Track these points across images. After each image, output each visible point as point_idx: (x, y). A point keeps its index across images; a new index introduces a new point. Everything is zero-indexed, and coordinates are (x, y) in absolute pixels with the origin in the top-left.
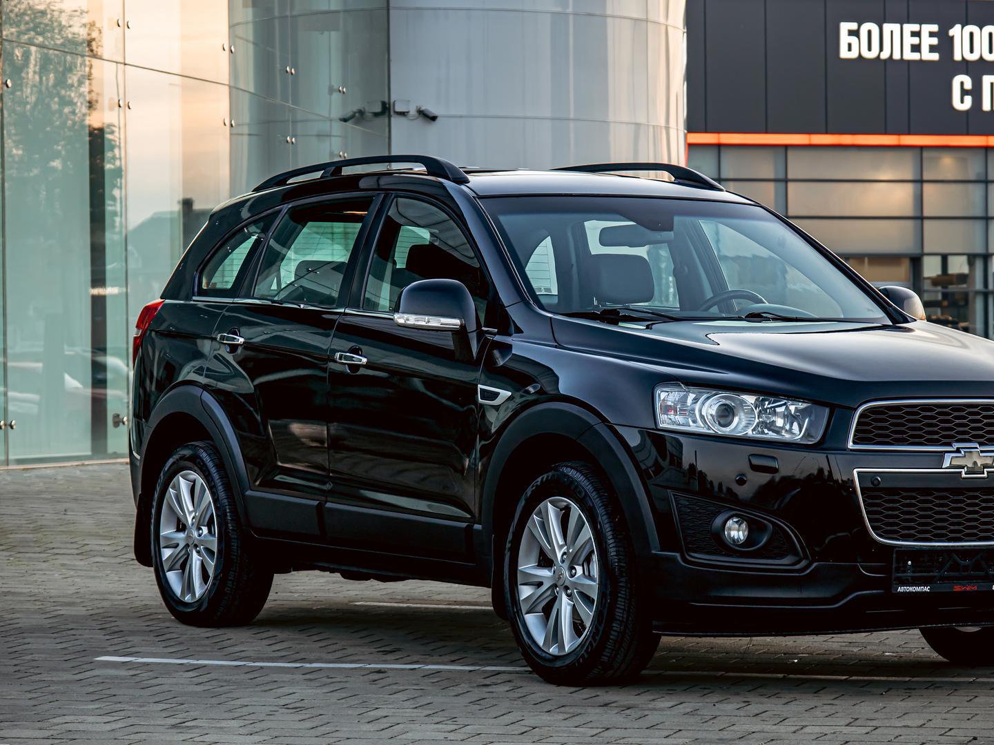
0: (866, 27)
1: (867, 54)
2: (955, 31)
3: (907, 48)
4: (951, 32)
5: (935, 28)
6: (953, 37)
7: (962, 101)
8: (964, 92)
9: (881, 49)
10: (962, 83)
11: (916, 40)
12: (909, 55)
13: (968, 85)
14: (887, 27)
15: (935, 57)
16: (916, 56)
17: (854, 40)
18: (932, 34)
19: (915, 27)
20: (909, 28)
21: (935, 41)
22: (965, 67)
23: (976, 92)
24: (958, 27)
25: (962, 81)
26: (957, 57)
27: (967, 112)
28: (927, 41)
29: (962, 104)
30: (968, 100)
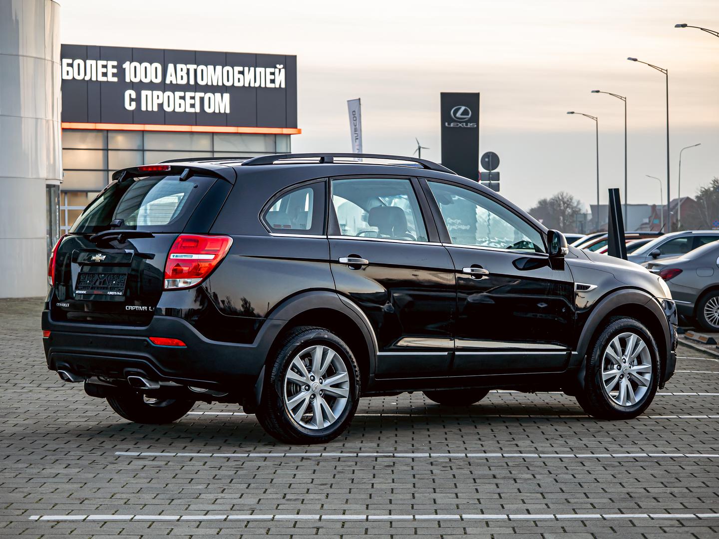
0: (77, 62)
1: (77, 77)
2: (126, 65)
3: (100, 74)
4: (124, 66)
5: (115, 63)
6: (125, 69)
7: (130, 105)
8: (131, 100)
9: (85, 75)
10: (130, 95)
11: (104, 70)
12: (101, 79)
13: (134, 96)
14: (89, 62)
15: (115, 79)
16: (104, 79)
17: (70, 69)
18: (113, 67)
19: (104, 63)
20: (101, 63)
21: (115, 71)
22: (132, 86)
23: (138, 100)
24: (128, 63)
25: (130, 93)
26: (128, 80)
27: (133, 111)
28: (111, 71)
29: (130, 107)
30: (134, 104)
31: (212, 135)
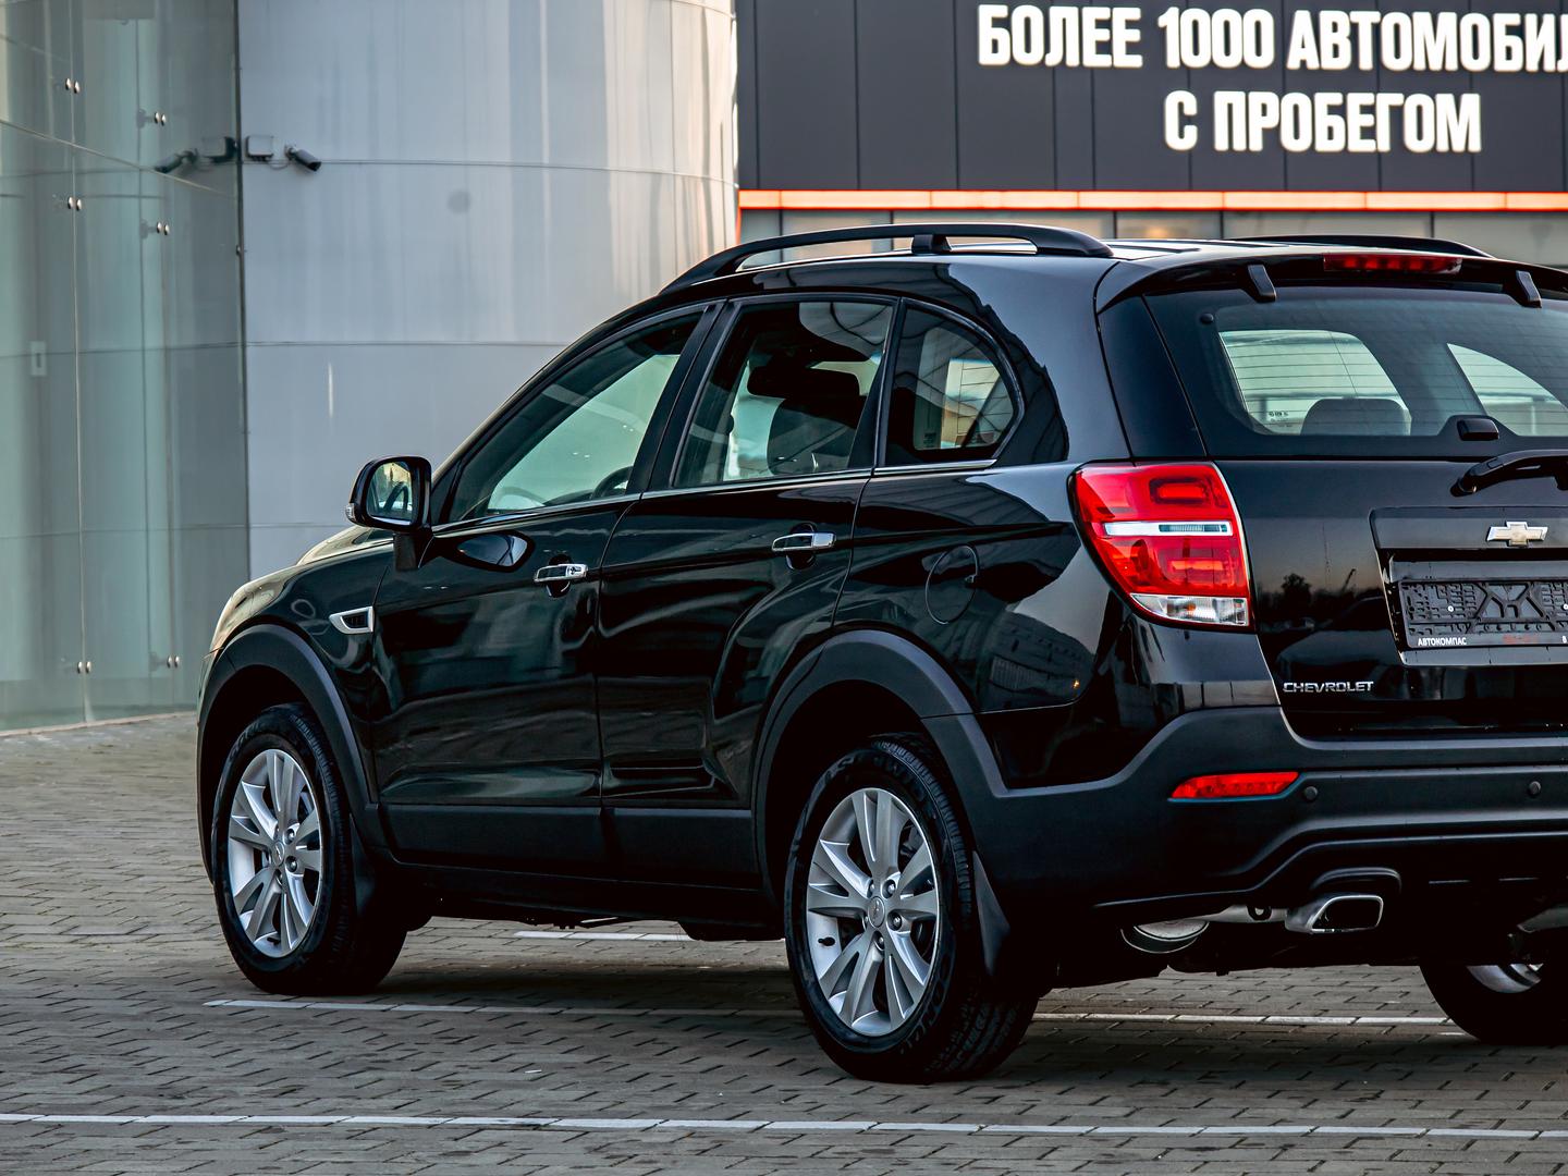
0: (1021, 12)
1: (1024, 59)
2: (1169, 19)
3: (1090, 48)
4: (1162, 21)
5: (1135, 13)
6: (1164, 29)
7: (1181, 135)
8: (1184, 120)
9: (1047, 49)
10: (1181, 106)
11: (1103, 35)
12: (1094, 60)
13: (1191, 108)
14: (1057, 13)
15: (1136, 61)
16: (1103, 61)
17: (1001, 34)
18: (1130, 24)
19: (1103, 13)
20: (1093, 13)
21: (1135, 35)
22: (1187, 78)
23: (1204, 120)
24: (1173, 11)
25: (1180, 101)
26: (1173, 61)
27: (1190, 153)
28: (1123, 36)
29: (1181, 140)
30: (1191, 132)
31: (1427, 218)
